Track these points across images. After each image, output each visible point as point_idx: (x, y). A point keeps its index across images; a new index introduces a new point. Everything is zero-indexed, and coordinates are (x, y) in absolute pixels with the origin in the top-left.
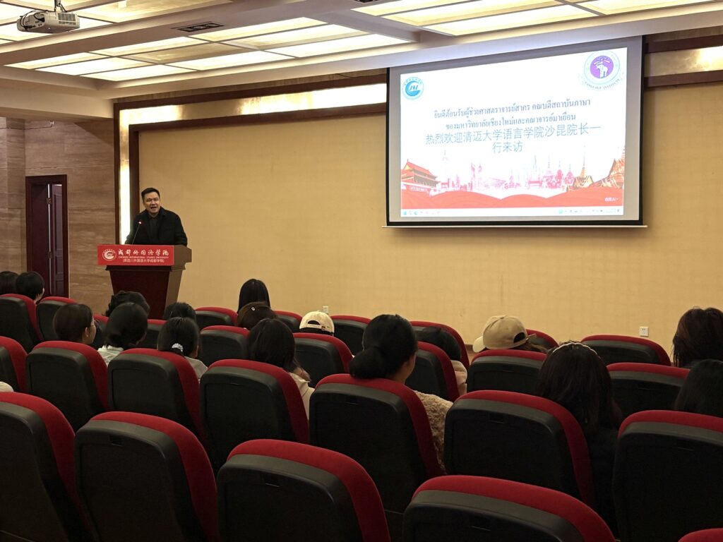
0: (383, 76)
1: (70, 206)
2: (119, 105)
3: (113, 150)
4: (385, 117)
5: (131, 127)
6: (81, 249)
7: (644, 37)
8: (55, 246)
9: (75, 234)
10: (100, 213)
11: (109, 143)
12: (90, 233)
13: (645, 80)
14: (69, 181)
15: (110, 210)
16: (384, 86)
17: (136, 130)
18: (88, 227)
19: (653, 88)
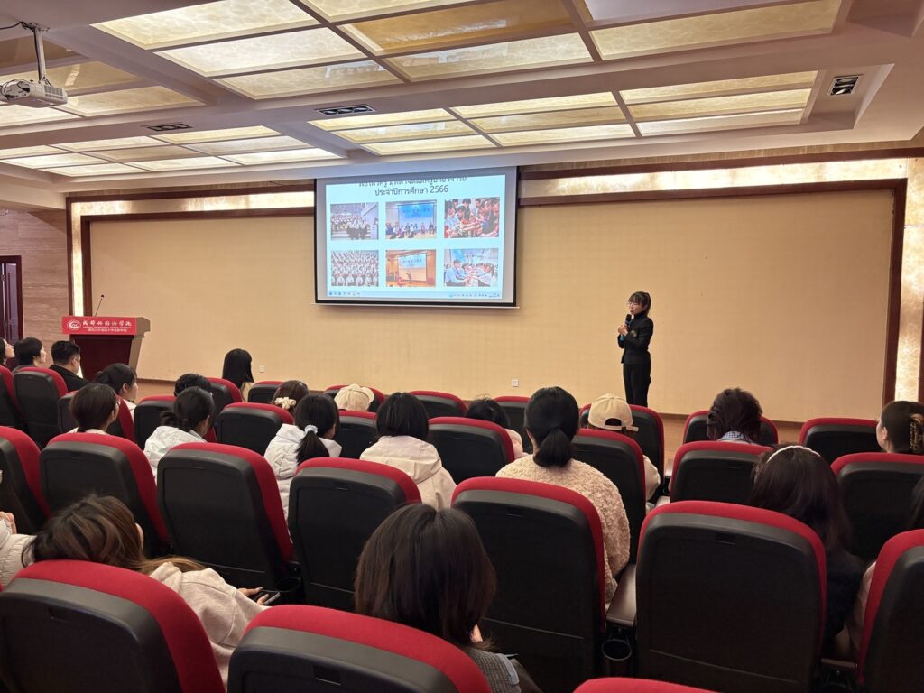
0: (312, 186)
1: (24, 283)
2: (71, 199)
3: (66, 236)
4: (312, 218)
5: (83, 217)
6: (35, 318)
7: (518, 167)
8: (9, 316)
9: (30, 306)
10: (54, 289)
11: (61, 230)
12: (44, 306)
13: (518, 200)
14: (23, 262)
15: (64, 286)
16: (312, 193)
17: (87, 221)
18: (42, 300)
19: (523, 207)
